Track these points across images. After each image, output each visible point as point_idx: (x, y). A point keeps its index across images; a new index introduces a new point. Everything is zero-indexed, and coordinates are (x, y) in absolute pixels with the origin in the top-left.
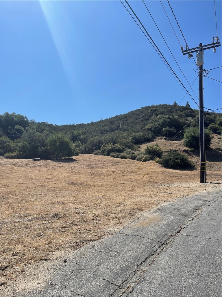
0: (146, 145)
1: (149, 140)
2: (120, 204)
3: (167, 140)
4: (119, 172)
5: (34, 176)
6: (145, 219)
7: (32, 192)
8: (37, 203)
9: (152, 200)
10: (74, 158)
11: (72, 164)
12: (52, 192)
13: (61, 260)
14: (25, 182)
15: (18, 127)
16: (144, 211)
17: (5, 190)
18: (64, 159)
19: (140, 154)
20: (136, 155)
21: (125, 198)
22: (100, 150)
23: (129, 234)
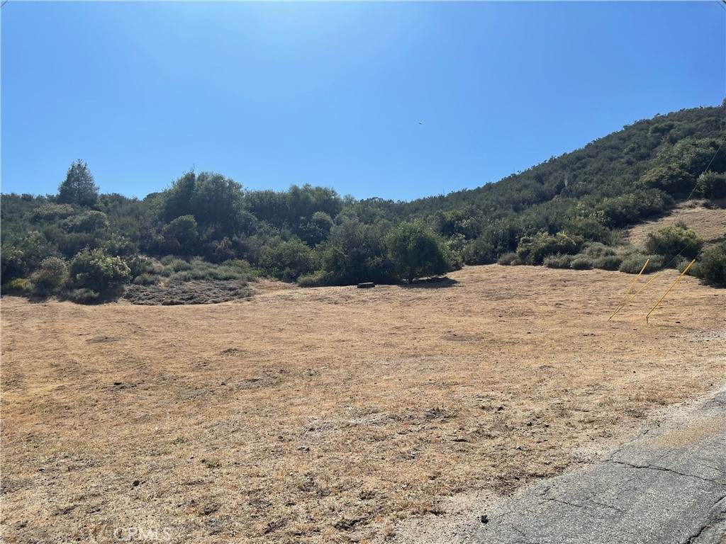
0: (646, 227)
1: (654, 214)
2: (595, 387)
3: (710, 208)
4: (575, 305)
5: (365, 325)
6: (678, 426)
7: (368, 359)
8: (384, 384)
9: (688, 377)
10: (451, 276)
11: (447, 292)
12: (411, 359)
13: (474, 517)
14: (349, 338)
15: (319, 215)
16: (669, 406)
17: (311, 355)
18: (428, 280)
19: (631, 253)
20: (619, 257)
21: (604, 372)
22: (515, 252)
23: (640, 464)
